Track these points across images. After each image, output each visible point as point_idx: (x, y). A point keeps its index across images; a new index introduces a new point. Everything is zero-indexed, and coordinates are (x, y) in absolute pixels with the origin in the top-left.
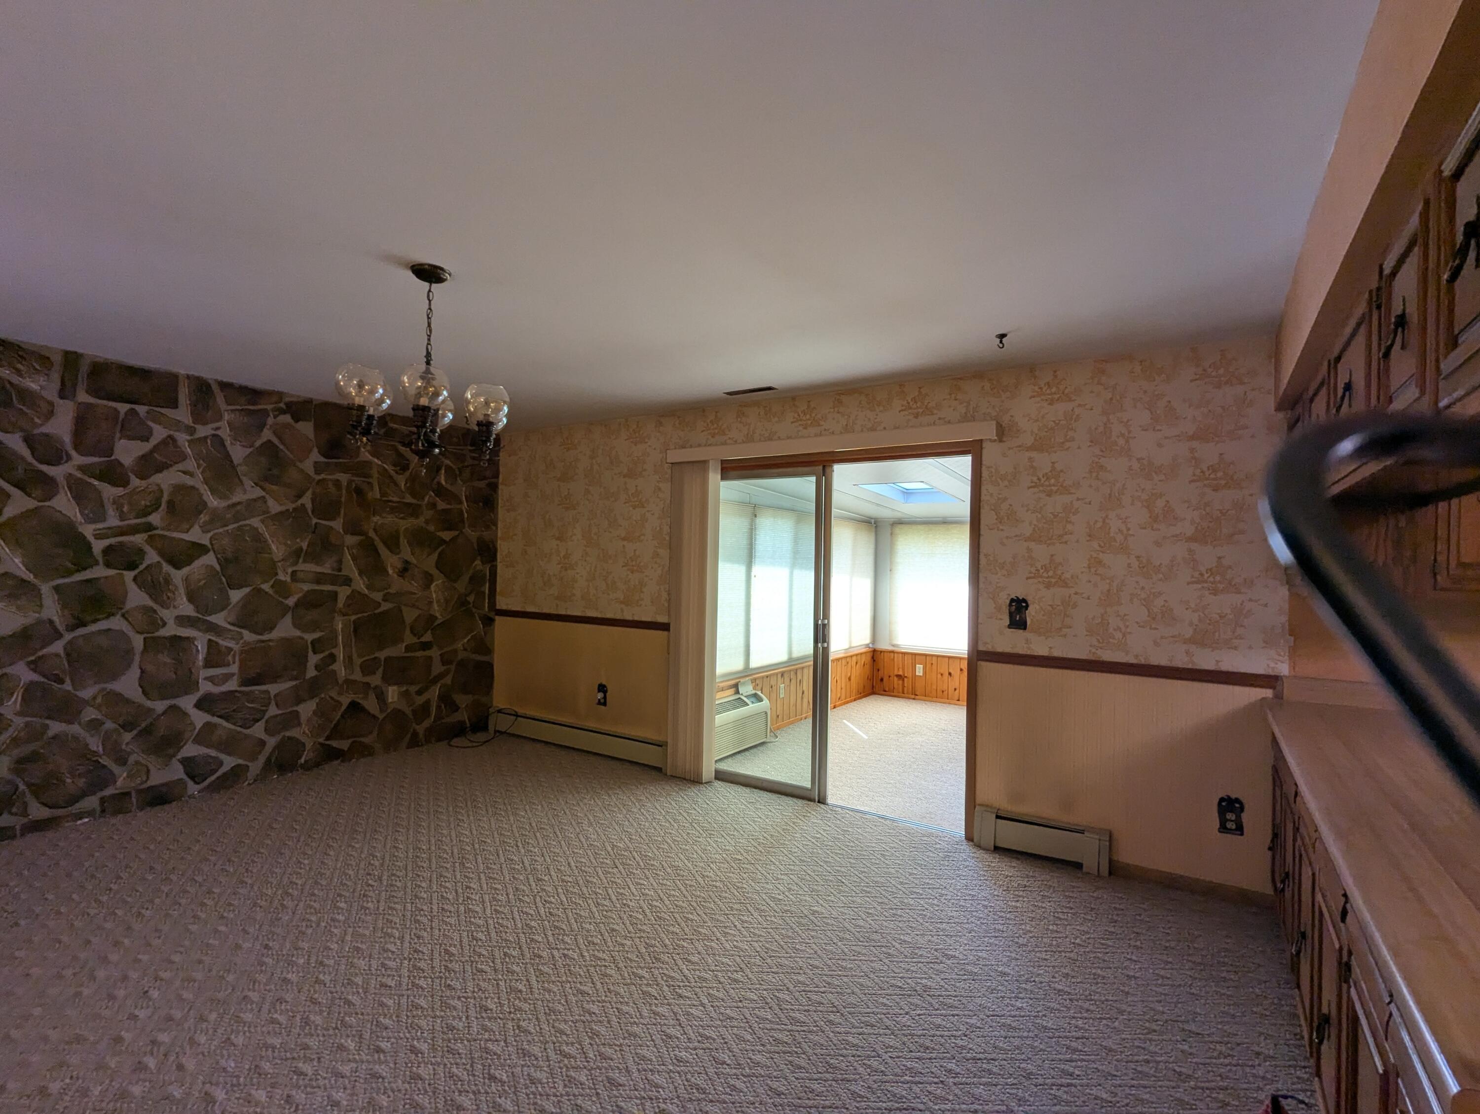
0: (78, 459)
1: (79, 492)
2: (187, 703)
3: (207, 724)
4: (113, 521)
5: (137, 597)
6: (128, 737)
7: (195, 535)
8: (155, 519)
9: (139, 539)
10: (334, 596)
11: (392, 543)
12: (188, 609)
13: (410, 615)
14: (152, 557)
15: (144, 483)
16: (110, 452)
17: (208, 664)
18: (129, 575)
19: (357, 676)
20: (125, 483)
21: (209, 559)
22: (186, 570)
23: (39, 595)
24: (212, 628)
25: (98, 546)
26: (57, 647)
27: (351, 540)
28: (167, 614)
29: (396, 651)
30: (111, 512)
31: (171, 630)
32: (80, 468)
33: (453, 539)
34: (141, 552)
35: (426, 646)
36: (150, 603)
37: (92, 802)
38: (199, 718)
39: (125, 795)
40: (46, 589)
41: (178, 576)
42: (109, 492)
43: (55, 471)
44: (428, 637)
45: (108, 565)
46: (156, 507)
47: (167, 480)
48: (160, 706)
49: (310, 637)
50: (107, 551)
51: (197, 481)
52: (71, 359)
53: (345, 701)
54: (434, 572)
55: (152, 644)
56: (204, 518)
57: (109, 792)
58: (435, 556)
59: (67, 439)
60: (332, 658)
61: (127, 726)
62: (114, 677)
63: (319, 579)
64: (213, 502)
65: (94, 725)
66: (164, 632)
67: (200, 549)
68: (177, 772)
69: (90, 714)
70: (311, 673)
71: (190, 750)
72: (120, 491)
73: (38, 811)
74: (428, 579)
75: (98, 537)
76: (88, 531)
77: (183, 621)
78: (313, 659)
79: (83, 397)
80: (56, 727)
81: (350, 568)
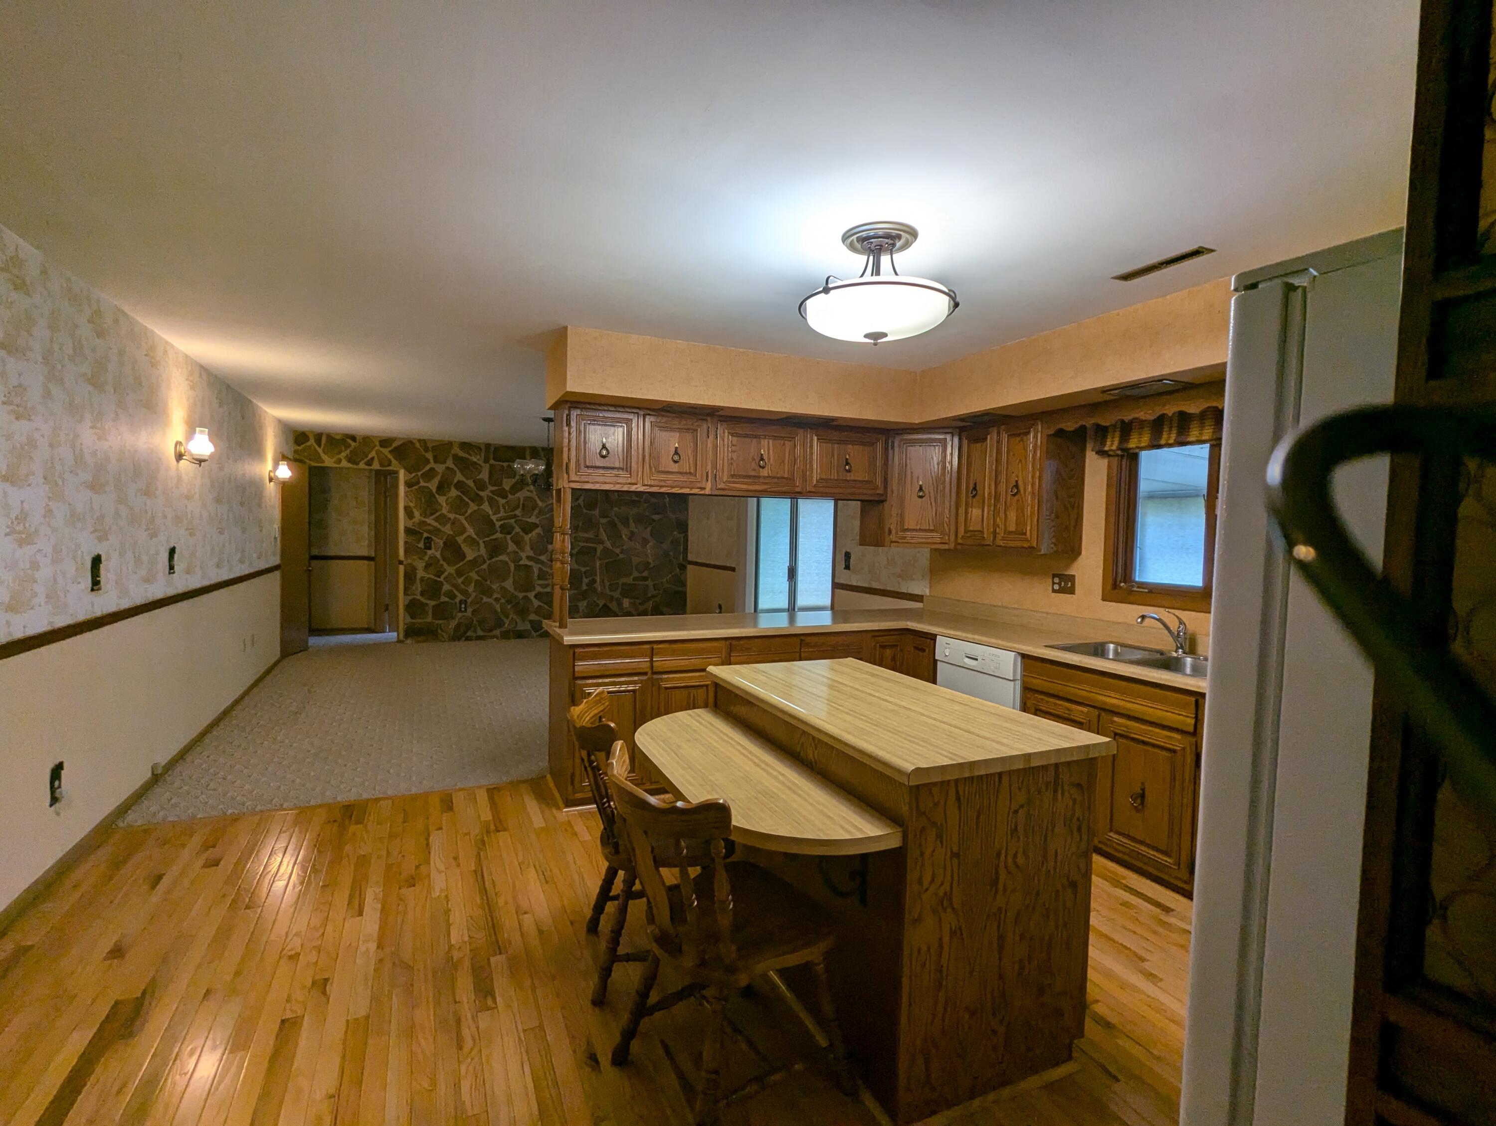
0: (491, 488)
1: (491, 501)
2: (531, 595)
3: (539, 606)
4: (502, 514)
5: (512, 547)
6: (509, 607)
7: (533, 519)
8: (518, 512)
9: (513, 521)
10: (596, 549)
11: (625, 522)
12: (531, 554)
13: (635, 560)
14: (517, 529)
15: (513, 497)
16: (501, 484)
17: (539, 578)
18: (509, 537)
19: (608, 592)
20: (506, 497)
21: (539, 530)
22: (530, 535)
23: (478, 544)
24: (542, 562)
25: (498, 524)
26: (485, 566)
27: (603, 521)
28: (523, 555)
29: (629, 580)
30: (502, 509)
31: (525, 562)
32: (492, 492)
33: (660, 520)
34: (513, 528)
35: (645, 579)
36: (517, 550)
37: (497, 632)
38: (536, 603)
39: (509, 631)
40: (481, 542)
41: (527, 538)
42: (502, 501)
43: (482, 493)
44: (645, 574)
45: (501, 533)
46: (517, 507)
47: (521, 495)
48: (521, 595)
49: (583, 569)
50: (501, 526)
51: (534, 495)
52: (488, 445)
53: (601, 603)
54: (650, 538)
55: (517, 567)
56: (536, 512)
57: (503, 629)
58: (649, 529)
59: (487, 480)
60: (594, 581)
61: (509, 602)
62: (504, 581)
63: (588, 540)
64: (540, 503)
65: (497, 600)
66: (521, 563)
67: (535, 526)
68: (529, 627)
69: (495, 596)
70: (584, 587)
71: (533, 617)
72: (504, 501)
73: (480, 633)
74: (645, 542)
75: (497, 520)
76: (494, 518)
77: (529, 558)
78: (585, 581)
79: (492, 462)
80: (485, 599)
81: (603, 536)
